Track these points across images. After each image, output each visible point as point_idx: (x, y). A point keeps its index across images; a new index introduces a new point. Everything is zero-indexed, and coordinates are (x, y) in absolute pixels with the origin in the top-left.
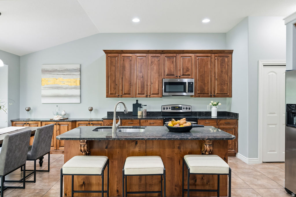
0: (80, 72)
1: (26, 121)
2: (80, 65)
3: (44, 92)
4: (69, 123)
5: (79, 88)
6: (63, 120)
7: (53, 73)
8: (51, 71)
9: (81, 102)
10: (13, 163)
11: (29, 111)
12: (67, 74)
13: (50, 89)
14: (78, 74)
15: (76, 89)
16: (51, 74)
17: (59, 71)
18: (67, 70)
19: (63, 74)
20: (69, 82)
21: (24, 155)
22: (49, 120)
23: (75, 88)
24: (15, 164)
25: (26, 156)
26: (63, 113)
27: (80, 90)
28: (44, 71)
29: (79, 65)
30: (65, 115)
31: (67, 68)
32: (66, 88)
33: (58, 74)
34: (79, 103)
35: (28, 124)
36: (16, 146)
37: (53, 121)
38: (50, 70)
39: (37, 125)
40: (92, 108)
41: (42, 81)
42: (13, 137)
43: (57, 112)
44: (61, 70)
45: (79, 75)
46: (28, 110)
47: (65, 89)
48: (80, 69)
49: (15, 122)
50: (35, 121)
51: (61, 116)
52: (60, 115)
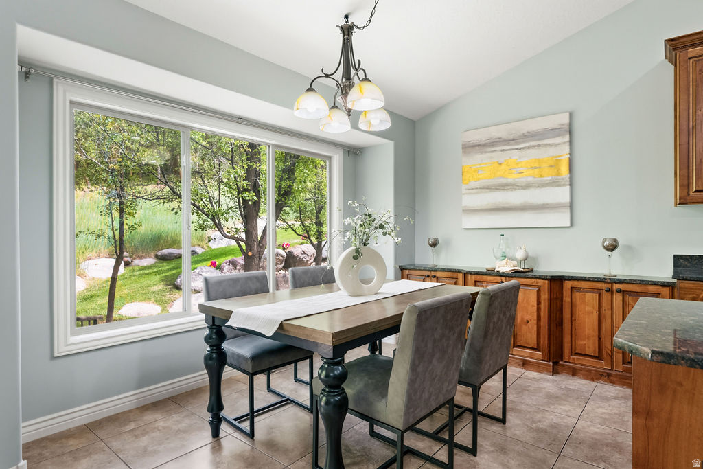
0: (568, 136)
1: (430, 271)
2: (571, 115)
3: (470, 201)
4: (541, 282)
5: (568, 183)
6: (522, 272)
7: (489, 149)
8: (485, 145)
9: (572, 224)
10: (426, 395)
11: (436, 247)
12: (529, 148)
13: (483, 190)
14: (564, 143)
15: (559, 186)
16: (486, 152)
17: (507, 141)
18: (530, 136)
19: (517, 149)
20: (536, 168)
21: (452, 372)
22: (485, 271)
23: (555, 183)
24: (430, 397)
25: (457, 375)
26: (520, 255)
27: (568, 187)
28: (469, 148)
29: (568, 114)
30: (525, 259)
31: (530, 131)
32: (527, 186)
33: (503, 150)
34: (569, 225)
35: (435, 277)
36: (435, 341)
37: (496, 275)
38: (483, 142)
39: (454, 280)
40: (615, 240)
41: (465, 174)
42: (429, 313)
43: (504, 251)
44: (511, 138)
45: (568, 143)
46: (434, 245)
47: (524, 189)
48: (570, 125)
49: (407, 271)
50: (449, 270)
51: (515, 263)
52: (512, 260)
